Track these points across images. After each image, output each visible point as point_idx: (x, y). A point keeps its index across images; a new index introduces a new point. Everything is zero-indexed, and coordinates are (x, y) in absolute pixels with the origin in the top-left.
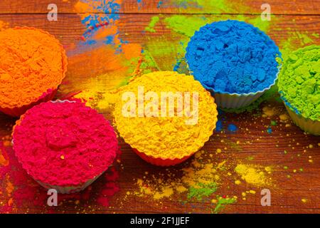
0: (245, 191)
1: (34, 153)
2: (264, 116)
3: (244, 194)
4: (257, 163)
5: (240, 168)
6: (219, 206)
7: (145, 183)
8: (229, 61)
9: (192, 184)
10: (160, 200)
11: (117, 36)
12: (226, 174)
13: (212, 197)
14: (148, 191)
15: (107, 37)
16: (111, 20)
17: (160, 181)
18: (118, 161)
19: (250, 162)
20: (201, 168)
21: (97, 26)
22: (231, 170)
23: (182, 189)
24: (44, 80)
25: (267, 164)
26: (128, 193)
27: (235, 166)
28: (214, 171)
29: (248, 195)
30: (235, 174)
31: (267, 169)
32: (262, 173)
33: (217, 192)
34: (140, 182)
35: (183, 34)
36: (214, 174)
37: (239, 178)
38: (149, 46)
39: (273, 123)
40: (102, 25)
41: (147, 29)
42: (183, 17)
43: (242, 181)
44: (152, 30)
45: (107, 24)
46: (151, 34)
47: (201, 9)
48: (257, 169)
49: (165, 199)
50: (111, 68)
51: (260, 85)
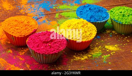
0: (111, 52)
1: (38, 46)
2: (107, 32)
3: (111, 53)
4: (111, 45)
5: (106, 47)
6: (105, 58)
7: (76, 56)
8: (93, 12)
9: (92, 54)
10: (84, 60)
11: (46, 20)
12: (103, 49)
13: (101, 56)
14: (79, 58)
15: (43, 21)
16: (42, 17)
17: (81, 55)
18: (64, 52)
19: (109, 45)
20: (93, 49)
21: (38, 19)
22: (104, 48)
23: (90, 56)
24: (31, 27)
25: (115, 44)
26: (72, 60)
27: (105, 46)
28: (98, 49)
29: (113, 53)
30: (106, 49)
31: (115, 45)
32: (114, 47)
33: (102, 54)
34: (74, 56)
35: (69, 16)
36: (99, 50)
37: (108, 49)
38: (59, 21)
39: (111, 34)
40: (40, 18)
41: (56, 17)
42: (67, 12)
43: (109, 50)
44: (58, 17)
45: (41, 17)
46: (58, 18)
47: (71, 10)
48: (112, 46)
49: (86, 59)
50: (49, 28)
51: (105, 19)
